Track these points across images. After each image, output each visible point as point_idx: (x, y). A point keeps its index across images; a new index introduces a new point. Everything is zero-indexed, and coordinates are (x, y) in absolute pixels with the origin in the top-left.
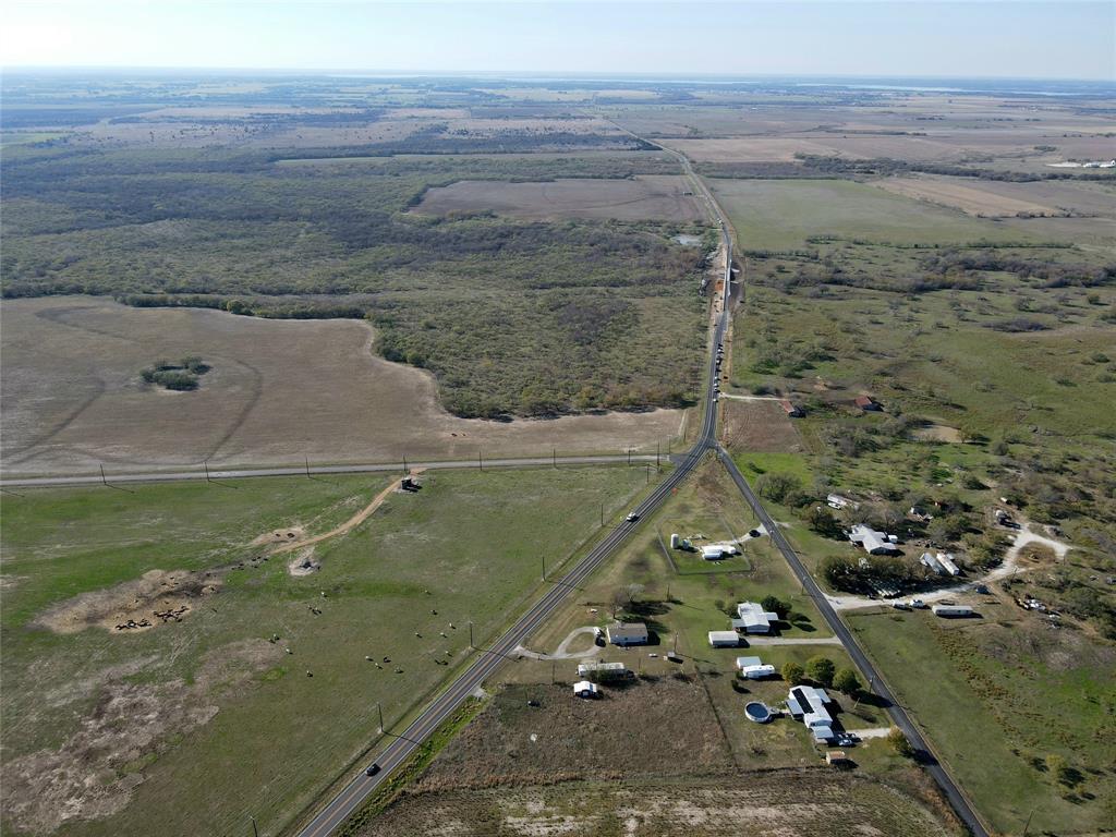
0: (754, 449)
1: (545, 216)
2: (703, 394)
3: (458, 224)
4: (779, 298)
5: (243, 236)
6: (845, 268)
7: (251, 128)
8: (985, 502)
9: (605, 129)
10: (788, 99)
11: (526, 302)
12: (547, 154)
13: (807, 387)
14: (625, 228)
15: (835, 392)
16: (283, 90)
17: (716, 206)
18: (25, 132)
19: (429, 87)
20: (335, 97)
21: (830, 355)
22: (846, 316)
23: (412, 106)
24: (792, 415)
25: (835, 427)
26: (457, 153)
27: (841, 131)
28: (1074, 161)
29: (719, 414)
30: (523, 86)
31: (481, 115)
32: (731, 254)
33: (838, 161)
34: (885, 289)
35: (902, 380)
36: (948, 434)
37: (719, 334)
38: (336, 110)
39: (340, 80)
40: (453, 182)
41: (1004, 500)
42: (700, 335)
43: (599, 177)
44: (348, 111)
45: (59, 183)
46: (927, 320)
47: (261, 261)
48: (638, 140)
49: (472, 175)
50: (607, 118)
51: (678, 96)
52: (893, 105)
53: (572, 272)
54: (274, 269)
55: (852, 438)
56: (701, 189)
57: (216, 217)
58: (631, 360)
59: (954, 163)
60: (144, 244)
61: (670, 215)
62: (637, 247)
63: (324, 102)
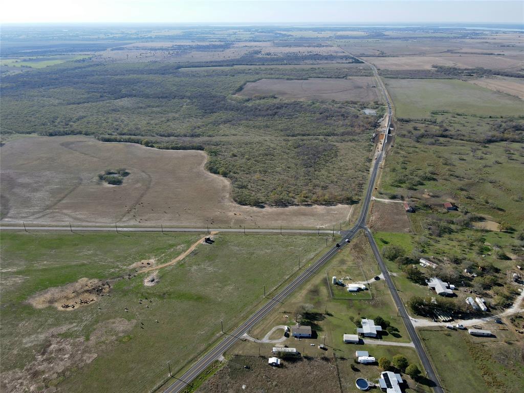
0: (384, 230)
1: (300, 98)
2: (363, 198)
3: (258, 102)
4: (412, 145)
5: (158, 106)
6: (450, 128)
7: (171, 52)
8: (508, 267)
9: (338, 52)
10: (433, 35)
11: (284, 143)
12: (306, 66)
13: (419, 196)
14: (338, 105)
15: (433, 199)
16: (189, 33)
17: (387, 93)
18: (74, 55)
19: (256, 31)
20: (212, 36)
21: (435, 177)
22: (446, 155)
23: (246, 41)
24: (408, 211)
25: (430, 220)
26: (263, 65)
27: (459, 53)
29: (370, 209)
30: (301, 30)
31: (278, 45)
32: (391, 119)
33: (455, 69)
34: (469, 141)
35: (472, 193)
36: (492, 225)
37: (377, 164)
38: (211, 43)
39: (216, 28)
40: (259, 79)
41: (519, 267)
42: (367, 164)
43: (330, 78)
44: (217, 43)
45: (84, 80)
46: (491, 159)
47: (163, 119)
48: (353, 58)
49: (269, 76)
50: (339, 46)
51: (377, 34)
52: (489, 39)
53: (309, 128)
54: (168, 124)
55: (439, 226)
56: (381, 85)
57: (147, 96)
58: (330, 177)
59: (517, 71)
60: (114, 110)
61: (362, 98)
62: (343, 115)
63: (207, 39)
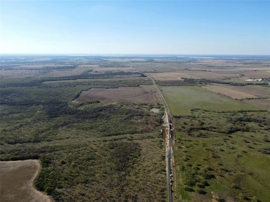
1: (113, 102)
3: (87, 106)
4: (187, 138)
10: (176, 61)
12: (117, 78)
14: (137, 107)
17: (163, 97)
19: (91, 58)
20: (67, 61)
21: (212, 174)
22: (211, 147)
23: (85, 64)
26: (93, 78)
27: (191, 70)
28: (251, 79)
30: (114, 58)
31: (102, 66)
32: (169, 117)
33: (193, 80)
37: (169, 162)
38: (66, 65)
40: (90, 89)
42: (163, 162)
43: (130, 86)
44: (69, 65)
48: (141, 74)
49: (96, 86)
50: (133, 67)
51: (150, 60)
52: (201, 62)
56: (158, 90)
59: (221, 80)
61: (150, 100)
62: (140, 115)
63: (64, 63)
